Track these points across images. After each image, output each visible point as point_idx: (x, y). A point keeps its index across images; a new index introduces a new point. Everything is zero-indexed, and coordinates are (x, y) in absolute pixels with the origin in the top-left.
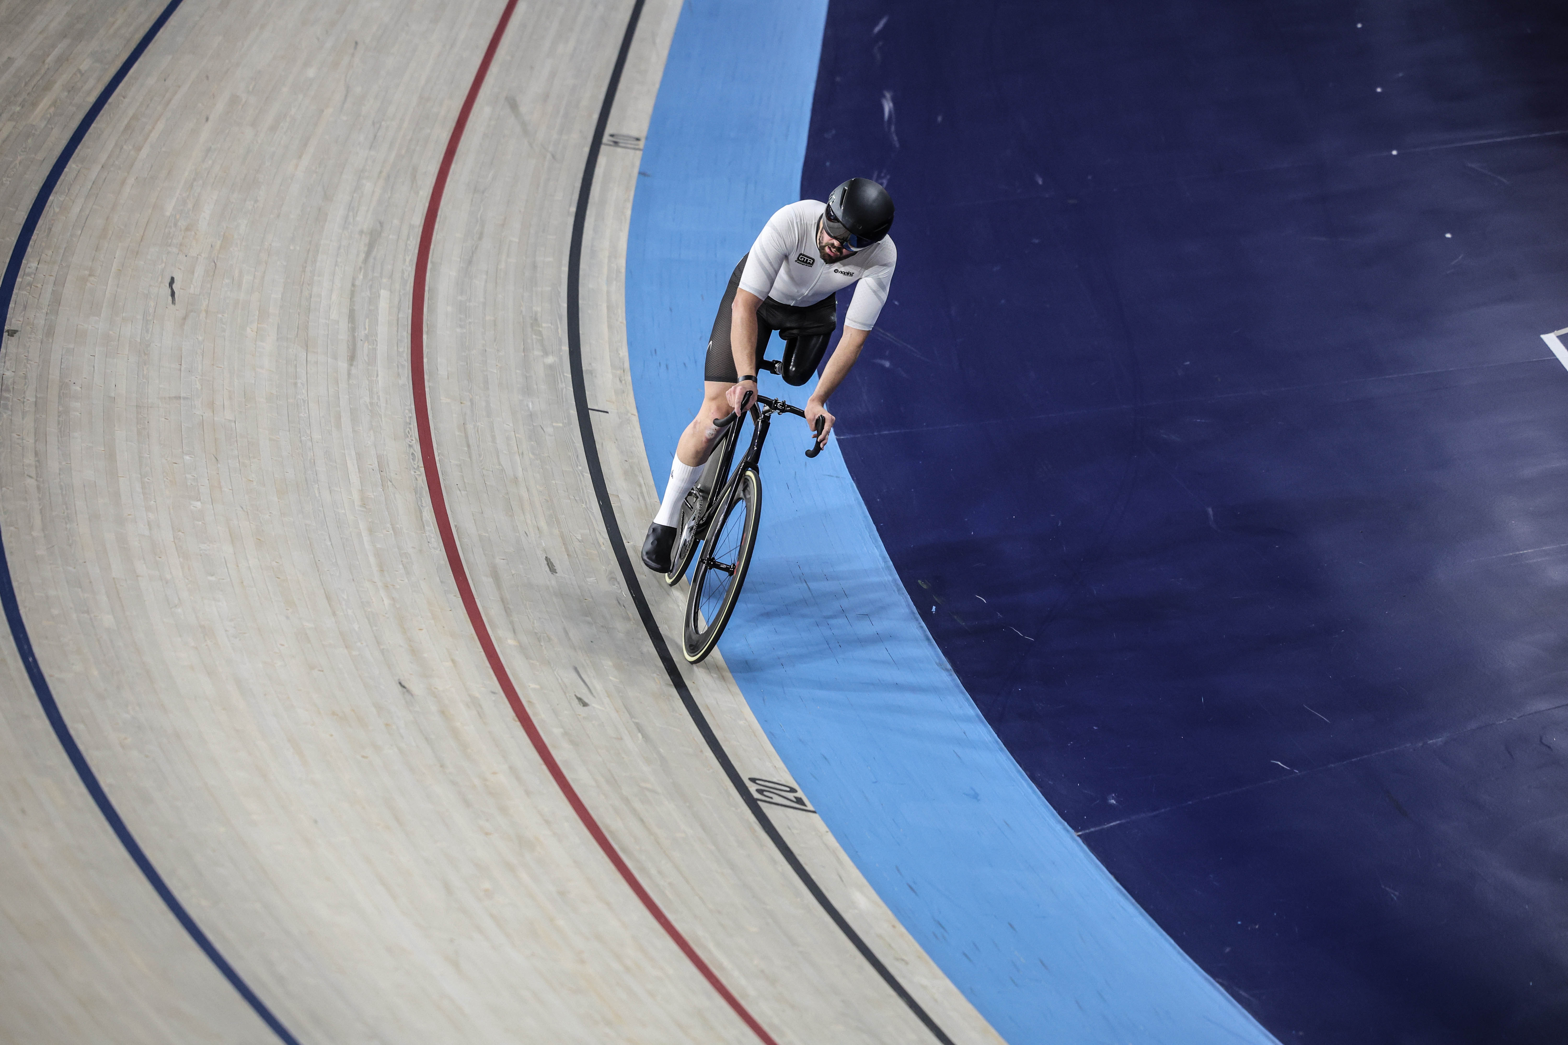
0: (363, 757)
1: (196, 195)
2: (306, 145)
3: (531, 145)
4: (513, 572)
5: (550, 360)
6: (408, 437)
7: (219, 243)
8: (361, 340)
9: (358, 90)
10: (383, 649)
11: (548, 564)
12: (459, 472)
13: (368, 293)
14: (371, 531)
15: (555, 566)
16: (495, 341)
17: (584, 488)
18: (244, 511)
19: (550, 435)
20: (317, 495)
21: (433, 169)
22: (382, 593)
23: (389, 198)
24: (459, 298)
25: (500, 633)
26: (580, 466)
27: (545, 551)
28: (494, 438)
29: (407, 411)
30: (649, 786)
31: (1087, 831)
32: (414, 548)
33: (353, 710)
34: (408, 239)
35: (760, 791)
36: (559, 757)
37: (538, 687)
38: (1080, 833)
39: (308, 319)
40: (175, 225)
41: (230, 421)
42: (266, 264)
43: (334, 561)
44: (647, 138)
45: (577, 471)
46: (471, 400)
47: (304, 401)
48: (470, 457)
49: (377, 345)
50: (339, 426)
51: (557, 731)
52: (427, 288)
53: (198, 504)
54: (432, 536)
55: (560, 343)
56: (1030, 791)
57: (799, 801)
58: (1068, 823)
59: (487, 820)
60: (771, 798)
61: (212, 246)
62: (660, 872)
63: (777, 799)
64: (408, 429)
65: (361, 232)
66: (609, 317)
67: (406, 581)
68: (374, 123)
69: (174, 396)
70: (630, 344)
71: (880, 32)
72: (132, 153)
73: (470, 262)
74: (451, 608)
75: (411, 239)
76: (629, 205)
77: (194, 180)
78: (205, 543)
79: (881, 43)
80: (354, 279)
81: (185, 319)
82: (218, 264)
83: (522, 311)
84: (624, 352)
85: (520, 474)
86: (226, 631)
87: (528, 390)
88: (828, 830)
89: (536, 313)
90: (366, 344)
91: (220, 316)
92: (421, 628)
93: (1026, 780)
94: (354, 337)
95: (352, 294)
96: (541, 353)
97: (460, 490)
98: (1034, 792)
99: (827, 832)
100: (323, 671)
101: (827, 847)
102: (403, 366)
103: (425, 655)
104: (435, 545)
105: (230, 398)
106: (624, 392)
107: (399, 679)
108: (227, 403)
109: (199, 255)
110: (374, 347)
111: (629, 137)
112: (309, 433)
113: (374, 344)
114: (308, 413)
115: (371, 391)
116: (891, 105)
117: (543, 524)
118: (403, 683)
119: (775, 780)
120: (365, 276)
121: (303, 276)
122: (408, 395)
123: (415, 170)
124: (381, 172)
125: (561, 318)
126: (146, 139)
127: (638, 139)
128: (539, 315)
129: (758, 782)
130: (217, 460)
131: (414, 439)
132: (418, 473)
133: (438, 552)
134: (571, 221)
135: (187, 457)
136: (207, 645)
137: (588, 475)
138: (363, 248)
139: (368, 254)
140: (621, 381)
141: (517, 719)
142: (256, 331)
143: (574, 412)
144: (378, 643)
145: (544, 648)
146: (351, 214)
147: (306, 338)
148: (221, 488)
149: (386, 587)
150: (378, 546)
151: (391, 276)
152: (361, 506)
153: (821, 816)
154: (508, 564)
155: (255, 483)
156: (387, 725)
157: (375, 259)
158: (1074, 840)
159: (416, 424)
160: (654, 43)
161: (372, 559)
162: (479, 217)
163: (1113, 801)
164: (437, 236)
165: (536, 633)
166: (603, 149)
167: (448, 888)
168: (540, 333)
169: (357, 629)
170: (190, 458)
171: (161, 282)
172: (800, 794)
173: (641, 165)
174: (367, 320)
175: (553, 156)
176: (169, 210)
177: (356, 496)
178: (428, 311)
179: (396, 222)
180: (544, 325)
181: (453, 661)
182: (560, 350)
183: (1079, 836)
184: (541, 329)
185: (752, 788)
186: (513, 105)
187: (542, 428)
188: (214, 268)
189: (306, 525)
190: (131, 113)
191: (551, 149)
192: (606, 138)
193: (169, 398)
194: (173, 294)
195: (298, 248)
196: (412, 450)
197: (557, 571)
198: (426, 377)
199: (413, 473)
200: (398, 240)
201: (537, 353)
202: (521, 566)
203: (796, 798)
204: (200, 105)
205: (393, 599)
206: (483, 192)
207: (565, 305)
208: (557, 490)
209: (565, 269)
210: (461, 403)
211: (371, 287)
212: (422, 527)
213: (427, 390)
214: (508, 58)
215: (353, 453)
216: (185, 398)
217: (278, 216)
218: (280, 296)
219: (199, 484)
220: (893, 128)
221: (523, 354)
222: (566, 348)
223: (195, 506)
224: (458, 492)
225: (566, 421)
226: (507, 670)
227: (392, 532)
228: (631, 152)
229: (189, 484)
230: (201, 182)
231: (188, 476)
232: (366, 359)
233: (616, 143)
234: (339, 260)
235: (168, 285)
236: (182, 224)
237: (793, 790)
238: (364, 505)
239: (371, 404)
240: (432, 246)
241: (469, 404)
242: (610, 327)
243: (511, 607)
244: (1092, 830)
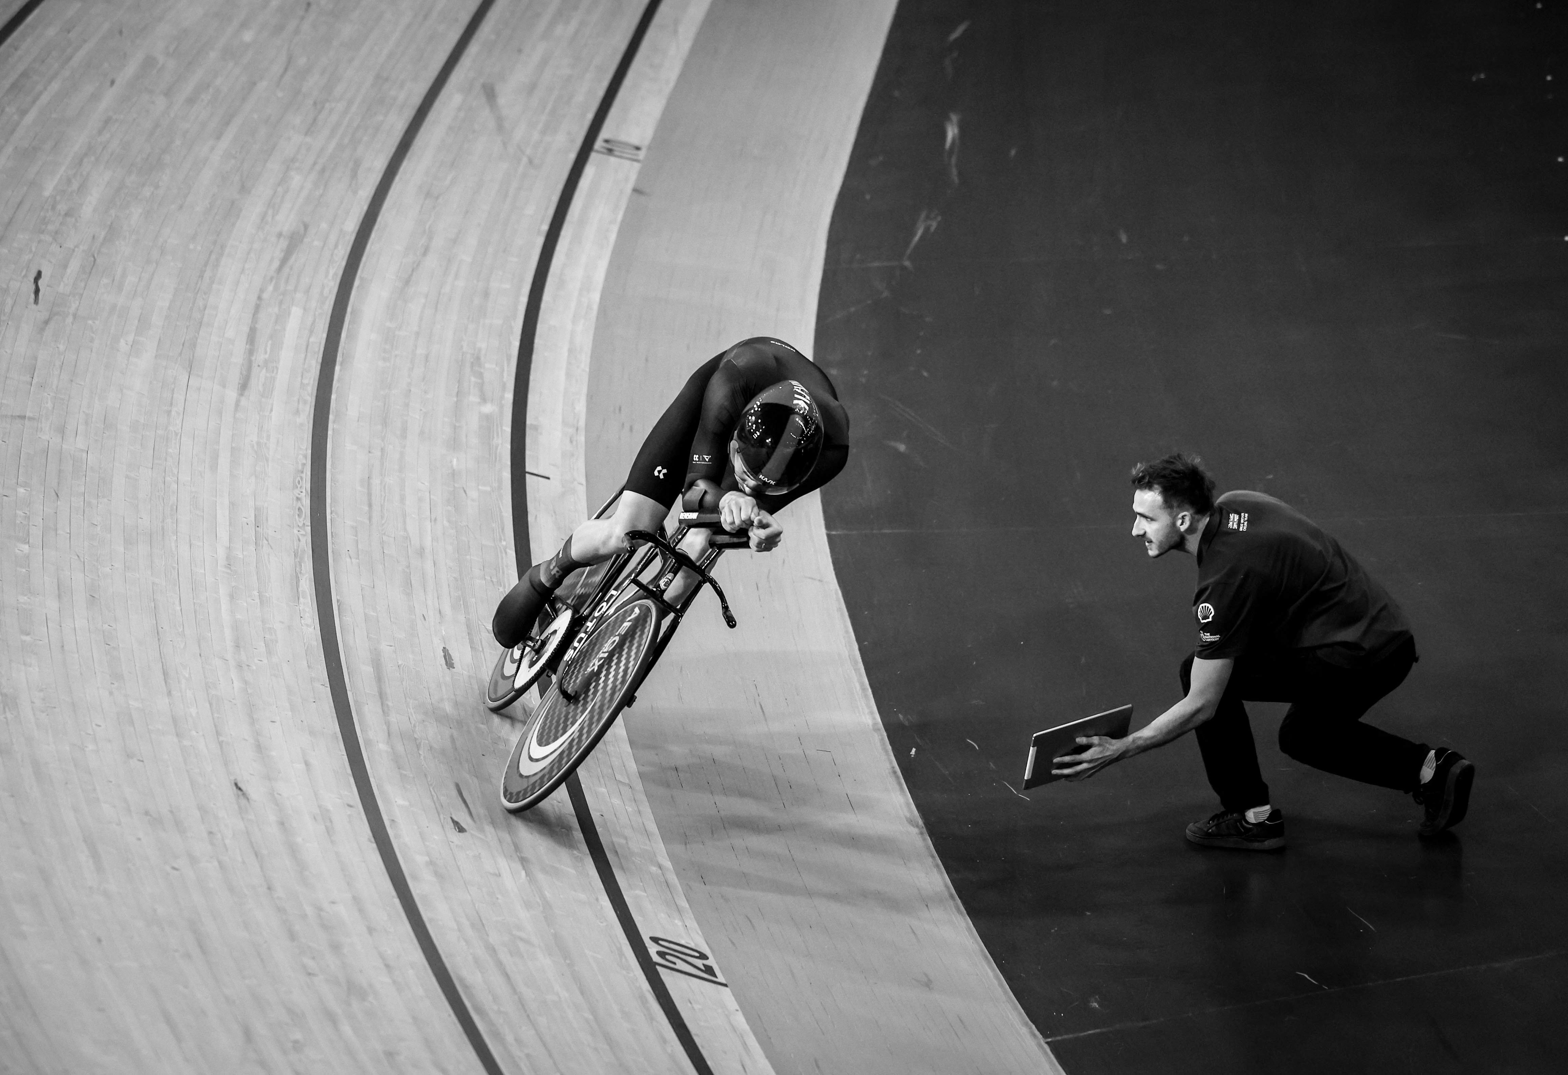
0: (174, 868)
1: (84, 173)
2: (228, 123)
3: (505, 144)
4: (400, 663)
5: (488, 408)
6: (297, 488)
7: (103, 234)
8: (259, 366)
9: (302, 61)
10: (222, 741)
11: (445, 656)
12: (354, 536)
13: (276, 310)
14: (232, 597)
15: (453, 660)
16: (424, 379)
17: (505, 568)
18: (81, 561)
19: (473, 500)
20: (174, 549)
21: (380, 164)
22: (233, 674)
23: (321, 196)
24: (388, 324)
25: (371, 734)
26: (505, 540)
27: (443, 639)
28: (403, 499)
29: (301, 457)
30: (522, 934)
31: (1059, 1038)
32: (282, 623)
33: (171, 812)
34: (336, 246)
35: (661, 954)
36: (416, 889)
37: (406, 803)
38: (1049, 1040)
39: (197, 334)
40: (53, 208)
41: (82, 450)
42: (157, 264)
43: (181, 630)
44: (649, 148)
45: (500, 548)
46: (382, 450)
47: (176, 434)
48: (370, 519)
49: (277, 373)
50: (214, 467)
51: (421, 859)
52: (349, 309)
53: (25, 548)
54: (307, 611)
55: (504, 387)
56: (996, 982)
57: (709, 970)
58: (1036, 1027)
59: (313, 958)
60: (675, 963)
61: (94, 237)
62: (518, 1040)
63: (681, 965)
64: (299, 478)
65: (280, 235)
66: (569, 363)
67: (266, 661)
68: (315, 103)
69: (18, 414)
70: (590, 397)
71: (956, 40)
72: (16, 117)
73: (407, 282)
74: (315, 698)
75: (340, 247)
76: (615, 229)
77: (86, 155)
78: (26, 595)
79: (955, 54)
80: (262, 291)
81: (46, 322)
82: (98, 261)
83: (462, 347)
84: (581, 407)
85: (428, 542)
86: (32, 702)
87: (454, 444)
88: (738, 1008)
89: (480, 350)
90: (264, 370)
91: (90, 322)
92: (273, 720)
93: (993, 970)
94: (250, 362)
95: (257, 308)
96: (477, 400)
97: (350, 557)
98: (1001, 986)
99: (737, 1010)
100: (142, 761)
101: (734, 1029)
102: (305, 402)
103: (273, 753)
104: (309, 621)
105: (86, 423)
106: (573, 455)
107: (235, 779)
108: (81, 428)
109: (77, 246)
110: (273, 375)
111: (626, 145)
112: (176, 473)
113: (273, 372)
114: (178, 448)
115: (261, 428)
116: (956, 131)
117: (447, 609)
118: (240, 785)
119: (683, 942)
120: (276, 288)
121: (200, 282)
122: (306, 436)
123: (357, 164)
124: (315, 164)
125: (509, 360)
126: (34, 102)
127: (638, 148)
128: (483, 352)
129: (660, 942)
130: (58, 496)
131: (304, 491)
132: (303, 532)
133: (311, 630)
134: (540, 241)
135: (21, 490)
136: (6, 718)
137: (512, 553)
138: (279, 254)
139: (284, 261)
140: (571, 442)
141: (373, 840)
142: (131, 343)
143: (507, 475)
144: (218, 733)
145: (422, 757)
146: (270, 212)
147: (191, 358)
148: (56, 530)
149: (239, 666)
150: (238, 616)
151: (308, 291)
152: (226, 567)
153: (731, 990)
154: (395, 652)
155: (99, 528)
156: (211, 833)
157: (291, 269)
158: (1040, 1045)
159: (309, 473)
160: (676, 32)
161: (228, 632)
162: (427, 227)
163: (1096, 1005)
164: (371, 247)
165: (416, 739)
166: (593, 156)
167: (248, 1035)
168: (480, 375)
169: (194, 715)
170: (25, 491)
171: (25, 276)
172: (711, 962)
173: (638, 180)
174: (270, 342)
175: (531, 161)
176: (49, 189)
177: (221, 553)
178: (347, 337)
179: (324, 226)
180: (487, 366)
181: (307, 764)
182: (502, 398)
183: (1047, 1043)
184: (482, 371)
185: (653, 950)
186: (490, 93)
187: (465, 491)
188: (93, 263)
189: (153, 583)
190: (21, 68)
191: (529, 151)
192: (599, 144)
193: (12, 416)
194: (37, 291)
195: (199, 248)
196: (299, 505)
197: (455, 666)
198: (331, 417)
199: (296, 531)
200: (324, 246)
201: (474, 398)
202: (411, 656)
203: (704, 965)
204: (106, 65)
205: (246, 682)
206: (437, 198)
207: (516, 344)
208: (471, 568)
209: (524, 300)
210: (369, 452)
211: (281, 303)
212: (297, 596)
213: (330, 432)
214: (493, 37)
215: (227, 502)
216: (30, 419)
217: (181, 207)
218: (168, 305)
219: (30, 524)
220: (954, 160)
221: (455, 399)
222: (509, 396)
223: (21, 549)
224: (348, 560)
225: (495, 485)
226: (372, 780)
227: (258, 601)
228: (627, 163)
229: (18, 522)
230: (93, 159)
231: (19, 513)
232: (261, 389)
233: (610, 151)
234: (247, 266)
235: (33, 281)
236: (62, 207)
237: (703, 956)
238: (229, 566)
239: (258, 443)
240: (364, 259)
241: (379, 454)
242: (569, 375)
243: (390, 704)
244: (1065, 1037)
